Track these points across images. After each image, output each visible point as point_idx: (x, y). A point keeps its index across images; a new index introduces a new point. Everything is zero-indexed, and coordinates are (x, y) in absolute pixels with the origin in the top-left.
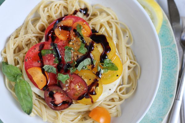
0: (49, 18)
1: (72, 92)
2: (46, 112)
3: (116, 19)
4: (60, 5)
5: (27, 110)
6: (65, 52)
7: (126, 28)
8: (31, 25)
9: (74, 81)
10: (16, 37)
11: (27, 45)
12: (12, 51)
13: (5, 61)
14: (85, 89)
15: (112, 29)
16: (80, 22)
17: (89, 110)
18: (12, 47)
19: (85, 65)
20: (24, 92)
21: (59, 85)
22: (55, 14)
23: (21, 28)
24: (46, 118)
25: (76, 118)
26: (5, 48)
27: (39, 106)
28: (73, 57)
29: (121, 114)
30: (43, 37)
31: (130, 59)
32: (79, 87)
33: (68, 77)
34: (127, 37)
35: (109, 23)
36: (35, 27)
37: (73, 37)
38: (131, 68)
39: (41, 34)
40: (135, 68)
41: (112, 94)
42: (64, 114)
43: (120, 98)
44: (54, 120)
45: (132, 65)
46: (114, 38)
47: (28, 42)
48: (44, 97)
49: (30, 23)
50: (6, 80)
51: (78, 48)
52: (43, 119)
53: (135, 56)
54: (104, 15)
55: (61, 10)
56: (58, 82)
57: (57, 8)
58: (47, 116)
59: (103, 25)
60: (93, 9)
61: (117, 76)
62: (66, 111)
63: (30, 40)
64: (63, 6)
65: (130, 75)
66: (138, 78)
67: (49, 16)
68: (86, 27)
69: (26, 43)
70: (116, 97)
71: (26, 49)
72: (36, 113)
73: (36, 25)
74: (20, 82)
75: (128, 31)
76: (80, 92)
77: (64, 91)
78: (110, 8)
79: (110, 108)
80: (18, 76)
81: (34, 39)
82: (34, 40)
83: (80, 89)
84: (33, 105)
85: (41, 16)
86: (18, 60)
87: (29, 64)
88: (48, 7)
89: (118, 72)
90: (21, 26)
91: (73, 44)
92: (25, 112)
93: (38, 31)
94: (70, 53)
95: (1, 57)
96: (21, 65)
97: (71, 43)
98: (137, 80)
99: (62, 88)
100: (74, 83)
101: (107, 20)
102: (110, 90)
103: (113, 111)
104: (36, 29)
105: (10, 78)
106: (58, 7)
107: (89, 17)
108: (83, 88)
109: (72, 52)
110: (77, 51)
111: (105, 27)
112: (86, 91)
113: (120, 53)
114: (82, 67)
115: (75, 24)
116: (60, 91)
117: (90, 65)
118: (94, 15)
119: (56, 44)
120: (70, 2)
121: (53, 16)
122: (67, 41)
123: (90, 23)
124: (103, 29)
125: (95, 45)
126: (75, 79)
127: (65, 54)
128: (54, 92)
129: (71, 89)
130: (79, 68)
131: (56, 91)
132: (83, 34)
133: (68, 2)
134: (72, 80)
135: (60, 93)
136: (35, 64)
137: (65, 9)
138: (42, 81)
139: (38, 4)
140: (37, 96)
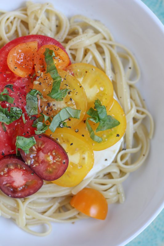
1: (42, 168)
3: (110, 40)
4: (15, 18)
6: (27, 98)
7: (128, 54)
9: (44, 148)
14: (64, 161)
15: (104, 57)
16: (50, 45)
17: (72, 194)
19: (63, 120)
21: (18, 156)
22: (7, 33)
25: (50, 208)
28: (41, 107)
29: (123, 198)
31: (136, 105)
32: (54, 158)
33: (34, 142)
34: (129, 70)
35: (98, 46)
37: (39, 71)
38: (139, 120)
40: (145, 120)
41: (109, 166)
42: (30, 203)
43: (121, 171)
44: (13, 213)
45: (139, 116)
46: (108, 71)
51: (48, 91)
53: (144, 100)
54: (90, 32)
55: (17, 27)
56: (18, 151)
57: (10, 25)
58: (1, 207)
59: (89, 50)
60: (70, 23)
61: (118, 135)
62: (33, 198)
64: (20, 21)
65: (136, 132)
66: (151, 137)
68: (62, 53)
70: (115, 170)
75: (132, 58)
76: (54, 167)
77: (27, 165)
78: (99, 21)
83: (55, 161)
89: (119, 129)
91: (40, 84)
94: (36, 100)
97: (36, 83)
98: (150, 140)
99: (24, 161)
100: (45, 151)
101: (96, 41)
102: (106, 160)
103: (111, 195)
106: (11, 22)
107: (65, 36)
108: (60, 159)
109: (39, 98)
110: (48, 96)
111: (93, 54)
112: (66, 164)
113: (119, 96)
114: (58, 125)
115: (43, 49)
116: (21, 166)
117: (70, 120)
118: (74, 33)
119: (10, 86)
120: (32, 12)
121: (3, 38)
122: (29, 78)
123: (68, 47)
124: (89, 58)
125: (78, 84)
126: (46, 144)
127: (27, 100)
128: (12, 167)
129: (40, 162)
130: (53, 126)
131: (14, 167)
132: (56, 65)
133: (29, 12)
134: (40, 146)
135: (21, 168)
137: (23, 26)
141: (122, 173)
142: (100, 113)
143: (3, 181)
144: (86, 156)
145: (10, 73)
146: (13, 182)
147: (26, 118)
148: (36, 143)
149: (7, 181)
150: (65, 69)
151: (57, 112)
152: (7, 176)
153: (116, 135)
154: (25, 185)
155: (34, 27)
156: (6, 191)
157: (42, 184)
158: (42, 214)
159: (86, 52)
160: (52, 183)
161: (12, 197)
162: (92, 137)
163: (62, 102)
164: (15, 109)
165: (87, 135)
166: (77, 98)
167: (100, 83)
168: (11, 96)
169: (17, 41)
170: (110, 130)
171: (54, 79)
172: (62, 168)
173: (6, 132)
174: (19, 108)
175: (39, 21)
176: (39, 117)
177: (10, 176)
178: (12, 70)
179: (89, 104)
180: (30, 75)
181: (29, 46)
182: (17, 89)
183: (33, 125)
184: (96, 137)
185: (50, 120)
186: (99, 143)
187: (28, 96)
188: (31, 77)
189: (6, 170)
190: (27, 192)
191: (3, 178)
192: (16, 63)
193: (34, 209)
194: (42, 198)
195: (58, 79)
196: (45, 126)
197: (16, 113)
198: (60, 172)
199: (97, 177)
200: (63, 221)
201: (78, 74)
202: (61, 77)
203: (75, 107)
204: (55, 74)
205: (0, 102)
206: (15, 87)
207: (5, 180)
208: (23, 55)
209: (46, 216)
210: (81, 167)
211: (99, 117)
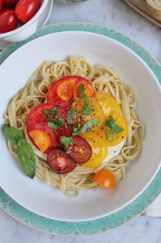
0: (52, 79)
1: (76, 156)
2: (50, 175)
3: (119, 80)
4: (62, 65)
5: (29, 173)
6: (68, 113)
7: (130, 89)
8: (33, 86)
9: (77, 144)
10: (19, 98)
11: (30, 107)
12: (14, 113)
13: (7, 123)
14: (90, 152)
15: (115, 90)
16: (83, 82)
17: (94, 172)
18: (14, 109)
19: (89, 127)
20: (26, 156)
21: (62, 148)
22: (57, 74)
23: (24, 89)
24: (50, 181)
25: (80, 181)
26: (7, 109)
27: (43, 169)
28: (77, 119)
29: (125, 176)
30: (45, 98)
31: (134, 119)
32: (83, 150)
33: (71, 140)
34: (130, 97)
35: (111, 83)
36: (37, 88)
37: (76, 97)
38: (135, 128)
39: (44, 95)
40: (139, 128)
41: (117, 156)
42: (68, 177)
43: (124, 159)
44: (58, 183)
45: (136, 126)
46: (117, 98)
47: (31, 104)
48: (46, 160)
49: (33, 84)
50: (9, 143)
51: (81, 109)
52: (46, 182)
53: (138, 116)
54: (107, 75)
55: (63, 71)
56: (62, 145)
57: (60, 69)
58: (50, 180)
59: (106, 85)
60: (95, 69)
61: (123, 137)
62: (70, 174)
63: (32, 101)
64: (65, 67)
65: (133, 136)
66: (142, 139)
67: (52, 77)
68: (89, 86)
69: (29, 104)
70: (120, 158)
71: (29, 111)
72: (39, 176)
73: (38, 87)
74: (21, 145)
75: (132, 91)
76: (83, 156)
77: (67, 154)
78: (112, 68)
79: (115, 170)
80: (19, 139)
81: (36, 101)
83: (84, 152)
84: (36, 168)
85: (43, 77)
86: (21, 123)
87: (31, 127)
88: (50, 68)
89: (123, 134)
90: (23, 88)
91: (76, 105)
92: (28, 175)
93: (40, 93)
94: (74, 115)
95: (4, 119)
96: (24, 127)
97: (74, 104)
98: (142, 141)
99: (65, 152)
100: (78, 146)
101: (110, 80)
102: (115, 152)
103: (118, 173)
104: (38, 90)
105: (12, 141)
106: (60, 68)
107: (92, 77)
108: (87, 151)
109: (75, 113)
110: (81, 113)
111: (108, 87)
112: (90, 154)
113: (124, 114)
114: (86, 130)
115: (78, 84)
116: (63, 154)
118: (97, 75)
119: (58, 105)
120: (73, 62)
121: (55, 77)
122: (69, 101)
123: (93, 83)
124: (106, 90)
125: (99, 106)
126: (79, 141)
127: (68, 115)
128: (58, 155)
129: (75, 152)
130: (83, 130)
131: (59, 155)
132: (86, 94)
133: (71, 63)
134: (75, 143)
135: (63, 156)
136: (37, 126)
137: (67, 70)
138: (43, 145)
139: (40, 65)
140: (40, 159)
141: (125, 161)
142: (112, 124)
143: (52, 164)
144: (103, 149)
145: (58, 98)
146: (59, 164)
147: (67, 125)
149: (55, 163)
150: (92, 97)
151: (85, 122)
152: (55, 160)
153: (121, 137)
154: (66, 166)
155: (74, 71)
156: (54, 170)
157: (76, 166)
158: (76, 185)
159: (104, 87)
160: (82, 166)
161: (57, 173)
162: (107, 138)
163: (89, 116)
164: (60, 119)
165: (104, 137)
166: (98, 114)
167: (112, 106)
168: (58, 111)
169: (63, 79)
170: (118, 134)
171: (85, 102)
172: (88, 156)
173: (55, 133)
174: (63, 119)
175: (77, 67)
176: (75, 125)
177: (57, 160)
178: (60, 96)
179: (105, 118)
180: (71, 100)
181: (70, 82)
182: (63, 108)
183: (71, 130)
184: (109, 138)
185: (81, 127)
186: (111, 141)
187: (69, 112)
188: (71, 101)
189: (54, 156)
190: (67, 171)
191: (52, 161)
192: (62, 92)
193: (71, 182)
194: (75, 175)
195: (87, 102)
196: (78, 130)
197: (61, 122)
198: (87, 159)
199: (110, 163)
201: (99, 100)
202: (89, 101)
203: (97, 119)
204: (86, 99)
205: (52, 115)
206: (61, 107)
207: (53, 163)
208: (66, 88)
209: (78, 186)
210: (100, 156)
211: (111, 126)
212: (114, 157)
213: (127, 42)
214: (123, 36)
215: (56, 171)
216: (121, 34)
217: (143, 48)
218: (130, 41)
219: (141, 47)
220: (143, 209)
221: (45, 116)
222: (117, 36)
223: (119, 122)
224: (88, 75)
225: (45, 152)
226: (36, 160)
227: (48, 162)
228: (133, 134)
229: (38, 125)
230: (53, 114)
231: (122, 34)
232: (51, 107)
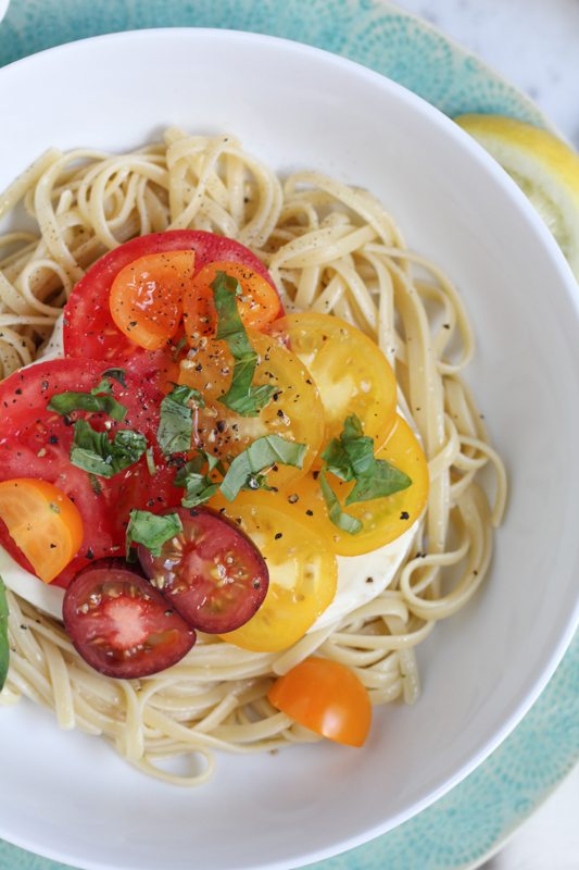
0: (81, 236)
1: (196, 598)
2: (72, 683)
3: (395, 245)
4: (131, 174)
6: (163, 409)
7: (442, 288)
9: (203, 543)
14: (257, 581)
15: (375, 291)
16: (229, 261)
17: (272, 673)
19: (257, 467)
21: (132, 563)
22: (109, 217)
24: (72, 713)
25: (211, 710)
27: (39, 658)
28: (200, 431)
29: (416, 690)
30: (50, 329)
31: (460, 432)
32: (229, 574)
33: (177, 527)
34: (444, 330)
35: (358, 259)
36: (13, 279)
37: (196, 335)
38: (466, 472)
39: (46, 316)
40: (482, 472)
41: (378, 598)
42: (156, 694)
43: (411, 614)
44: (111, 721)
45: (469, 464)
46: (386, 334)
48: (60, 617)
51: (219, 388)
53: (482, 417)
54: (340, 222)
55: (136, 201)
56: (131, 548)
57: (119, 193)
58: (75, 703)
59: (335, 272)
60: (284, 193)
61: (405, 516)
62: (165, 680)
64: (144, 181)
65: (457, 507)
66: (496, 522)
67: (79, 231)
70: (394, 611)
72: (24, 687)
73: (18, 273)
75: (452, 299)
76: (229, 596)
77: (156, 589)
78: (365, 190)
79: (369, 662)
81: (10, 341)
82: (11, 345)
83: (231, 580)
84: (11, 652)
85: (41, 222)
88: (74, 185)
89: (409, 499)
91: (198, 368)
93: (27, 303)
94: (188, 414)
97: (188, 365)
98: (493, 529)
99: (147, 578)
100: (205, 553)
101: (353, 248)
102: (370, 580)
103: (381, 679)
104: (20, 293)
106: (121, 186)
107: (270, 231)
108: (246, 576)
109: (195, 407)
110: (219, 404)
111: (344, 281)
112: (260, 590)
113: (414, 407)
114: (244, 482)
115: (208, 273)
116: (138, 590)
117: (275, 469)
118: (293, 223)
119: (119, 372)
120: (183, 160)
121: (97, 231)
122: (166, 350)
123: (276, 262)
124: (334, 294)
125: (303, 373)
126: (209, 533)
127: (161, 414)
128: (112, 593)
129: (191, 582)
130: (231, 485)
131: (118, 592)
132: (242, 318)
133: (171, 161)
134: (193, 538)
135: (137, 597)
136: (20, 460)
137: (152, 195)
138: (53, 546)
139: (27, 171)
140: (27, 608)
141: (415, 621)
142: (355, 459)
143: (87, 632)
144: (316, 567)
145: (114, 333)
146: (115, 633)
147: (157, 461)
148: (181, 528)
149: (97, 629)
150: (267, 331)
151: (239, 447)
152: (98, 617)
153: (401, 515)
154: (145, 643)
155: (186, 205)
156: (94, 658)
157: (192, 643)
158: (190, 727)
159: (326, 277)
160: (221, 641)
161: (106, 674)
162: (335, 519)
163: (256, 419)
164: (127, 434)
165: (322, 512)
166: (296, 410)
167: (361, 371)
168: (118, 398)
169: (137, 244)
170: (382, 499)
171: (237, 358)
172: (252, 598)
173: (99, 493)
174: (138, 433)
175: (201, 188)
176: (194, 458)
177: (107, 617)
178: (125, 330)
179: (328, 426)
180: (171, 342)
181: (170, 264)
182: (137, 381)
183: (176, 483)
184: (346, 519)
185: (221, 469)
186: (353, 533)
187: (166, 403)
188: (173, 348)
189: (96, 599)
190: (150, 663)
191: (86, 621)
192: (134, 309)
193: (165, 712)
194: (189, 683)
195: (248, 359)
196: (207, 483)
197: (130, 445)
198: (243, 611)
199: (345, 629)
200: (245, 750)
201: (301, 342)
202: (255, 354)
203: (290, 434)
204: (242, 346)
205: (89, 415)
206: (132, 377)
207: (93, 627)
208: (152, 286)
209: (199, 731)
210: (301, 598)
211: (352, 468)
212: (369, 604)
213: (437, 60)
214: (417, 31)
215: (100, 663)
216: (407, 19)
217: (512, 90)
218: (449, 55)
219: (501, 86)
220: (493, 839)
221: (55, 418)
222: (388, 26)
223: (392, 446)
224: (247, 219)
225: (56, 582)
226: (8, 614)
227: (65, 625)
228: (454, 500)
229: (26, 454)
230: (92, 409)
231: (415, 22)
232: (86, 377)
